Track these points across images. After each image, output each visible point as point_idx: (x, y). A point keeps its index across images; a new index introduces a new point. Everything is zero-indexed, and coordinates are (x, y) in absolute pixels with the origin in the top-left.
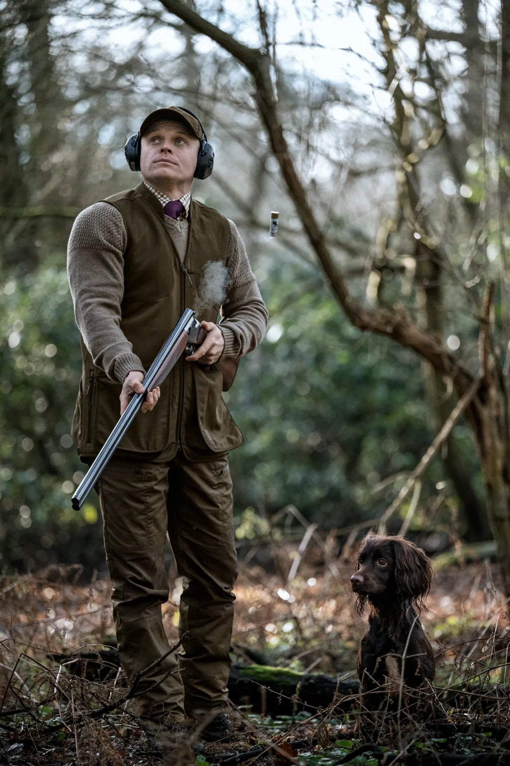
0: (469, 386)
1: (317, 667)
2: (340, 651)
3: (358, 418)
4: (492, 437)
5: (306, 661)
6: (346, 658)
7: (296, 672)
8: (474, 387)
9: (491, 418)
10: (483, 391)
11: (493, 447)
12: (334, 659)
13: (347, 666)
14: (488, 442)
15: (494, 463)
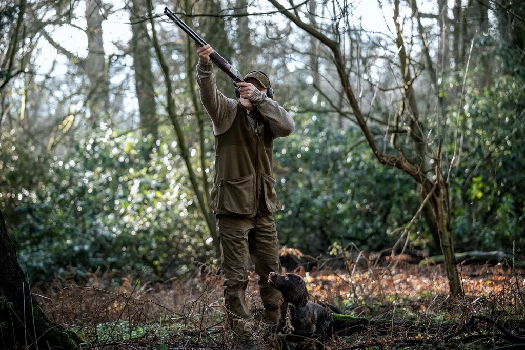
0: (431, 188)
1: (364, 314)
2: (374, 306)
3: (387, 197)
4: (442, 211)
5: (358, 312)
6: (377, 310)
7: (353, 317)
8: (434, 189)
9: (441, 202)
10: (437, 190)
11: (442, 214)
12: (371, 310)
13: (378, 313)
14: (440, 213)
15: (443, 222)
